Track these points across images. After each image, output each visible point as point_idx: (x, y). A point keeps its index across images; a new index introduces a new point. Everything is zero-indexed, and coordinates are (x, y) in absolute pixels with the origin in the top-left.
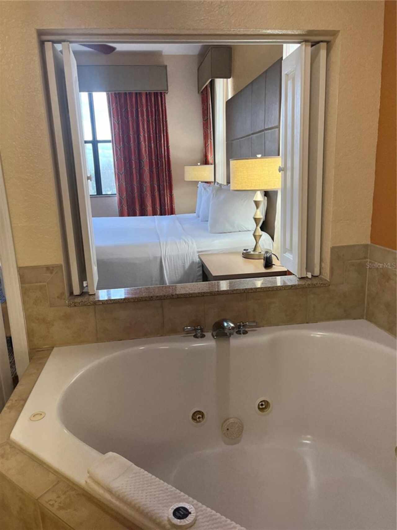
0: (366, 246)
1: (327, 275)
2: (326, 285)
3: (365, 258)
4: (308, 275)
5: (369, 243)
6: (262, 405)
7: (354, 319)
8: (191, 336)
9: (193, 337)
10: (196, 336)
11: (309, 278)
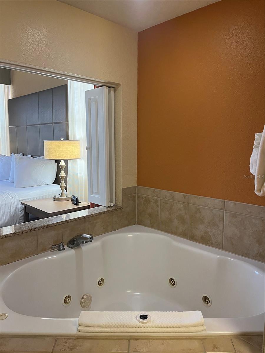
0: (135, 187)
1: (120, 203)
2: (121, 208)
3: (135, 193)
4: (111, 205)
5: (136, 186)
6: (100, 282)
7: (133, 225)
8: (56, 250)
9: (58, 251)
10: (59, 250)
11: (112, 206)
